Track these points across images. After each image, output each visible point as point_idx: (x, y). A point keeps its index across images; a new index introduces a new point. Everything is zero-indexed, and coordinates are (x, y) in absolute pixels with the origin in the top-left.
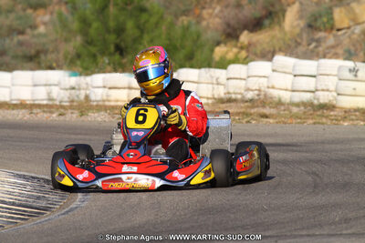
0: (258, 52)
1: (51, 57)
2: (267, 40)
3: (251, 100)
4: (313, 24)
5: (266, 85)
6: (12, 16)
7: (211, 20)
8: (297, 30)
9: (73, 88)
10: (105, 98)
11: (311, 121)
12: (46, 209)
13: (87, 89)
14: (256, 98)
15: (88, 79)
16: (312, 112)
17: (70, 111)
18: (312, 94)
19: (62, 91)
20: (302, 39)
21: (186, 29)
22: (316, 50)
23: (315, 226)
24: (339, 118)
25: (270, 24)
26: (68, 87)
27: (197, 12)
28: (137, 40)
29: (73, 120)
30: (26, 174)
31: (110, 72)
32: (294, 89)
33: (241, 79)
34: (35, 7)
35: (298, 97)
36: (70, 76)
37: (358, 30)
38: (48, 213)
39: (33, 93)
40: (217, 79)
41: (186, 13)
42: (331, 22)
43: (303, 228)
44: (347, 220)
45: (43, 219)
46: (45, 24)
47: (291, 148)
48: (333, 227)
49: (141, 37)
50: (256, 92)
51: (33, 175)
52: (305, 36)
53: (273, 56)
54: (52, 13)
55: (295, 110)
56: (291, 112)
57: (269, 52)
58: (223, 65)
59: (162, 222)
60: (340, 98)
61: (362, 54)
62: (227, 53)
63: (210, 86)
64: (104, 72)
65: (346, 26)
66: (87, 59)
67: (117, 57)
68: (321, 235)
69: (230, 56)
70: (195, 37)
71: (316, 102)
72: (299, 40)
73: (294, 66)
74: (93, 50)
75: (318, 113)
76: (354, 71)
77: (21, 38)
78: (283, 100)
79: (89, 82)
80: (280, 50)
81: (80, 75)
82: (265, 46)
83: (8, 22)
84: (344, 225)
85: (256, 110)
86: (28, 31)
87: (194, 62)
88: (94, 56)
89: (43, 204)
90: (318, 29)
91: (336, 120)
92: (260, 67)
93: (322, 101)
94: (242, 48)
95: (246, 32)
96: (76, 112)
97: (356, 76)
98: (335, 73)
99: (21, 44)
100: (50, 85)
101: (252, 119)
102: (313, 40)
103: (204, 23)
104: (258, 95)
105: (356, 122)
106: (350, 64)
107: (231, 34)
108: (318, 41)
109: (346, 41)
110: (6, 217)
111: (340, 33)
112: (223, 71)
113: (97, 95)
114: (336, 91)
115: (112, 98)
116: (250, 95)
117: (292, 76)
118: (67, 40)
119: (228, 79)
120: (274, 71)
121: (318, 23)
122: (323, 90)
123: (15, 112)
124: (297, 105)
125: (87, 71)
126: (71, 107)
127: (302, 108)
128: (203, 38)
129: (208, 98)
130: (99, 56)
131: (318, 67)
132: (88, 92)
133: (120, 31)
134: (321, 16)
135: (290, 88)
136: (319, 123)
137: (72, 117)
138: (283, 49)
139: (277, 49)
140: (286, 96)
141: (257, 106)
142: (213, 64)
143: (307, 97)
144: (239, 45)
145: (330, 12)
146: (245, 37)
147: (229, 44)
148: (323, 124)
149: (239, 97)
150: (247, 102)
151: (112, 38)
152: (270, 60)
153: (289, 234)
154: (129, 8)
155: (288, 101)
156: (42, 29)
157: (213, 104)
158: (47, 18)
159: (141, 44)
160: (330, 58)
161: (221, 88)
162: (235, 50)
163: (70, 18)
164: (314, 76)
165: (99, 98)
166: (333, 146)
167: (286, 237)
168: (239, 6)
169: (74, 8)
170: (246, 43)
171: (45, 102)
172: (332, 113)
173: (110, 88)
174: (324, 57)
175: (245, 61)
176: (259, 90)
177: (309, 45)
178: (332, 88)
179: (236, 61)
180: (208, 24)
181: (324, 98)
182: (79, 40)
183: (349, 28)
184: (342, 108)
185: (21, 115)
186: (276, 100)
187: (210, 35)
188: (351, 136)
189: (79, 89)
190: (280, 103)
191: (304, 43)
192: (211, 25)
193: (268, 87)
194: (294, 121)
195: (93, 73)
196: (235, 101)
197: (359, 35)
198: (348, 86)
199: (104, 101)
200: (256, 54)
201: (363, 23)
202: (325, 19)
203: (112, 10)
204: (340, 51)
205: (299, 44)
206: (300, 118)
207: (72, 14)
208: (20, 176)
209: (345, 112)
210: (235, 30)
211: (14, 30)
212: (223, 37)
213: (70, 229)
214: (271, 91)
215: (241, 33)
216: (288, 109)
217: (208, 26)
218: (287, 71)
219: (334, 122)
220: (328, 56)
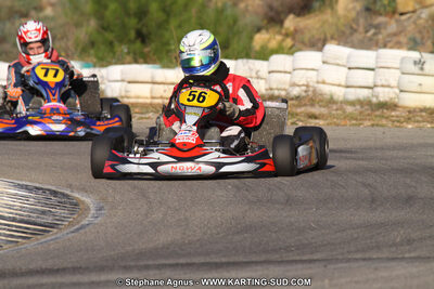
0: (306, 40)
1: (59, 44)
2: (317, 26)
3: (297, 98)
4: (372, 7)
5: (315, 79)
8: (353, 14)
10: (123, 94)
11: (368, 123)
12: (52, 226)
13: (102, 83)
14: (304, 94)
16: (369, 112)
18: (370, 91)
20: (358, 25)
21: (220, 11)
22: (375, 38)
23: (372, 248)
24: (402, 119)
25: (320, 6)
28: (162, 25)
30: (29, 184)
31: (129, 63)
32: (349, 84)
33: (285, 72)
35: (353, 94)
36: (82, 67)
37: (425, 14)
38: (55, 230)
40: (257, 73)
42: (393, 4)
43: (357, 251)
44: (409, 242)
45: (49, 237)
46: (52, 5)
47: (344, 155)
48: (394, 249)
49: (167, 21)
50: (304, 88)
51: (37, 185)
52: (362, 21)
53: (324, 45)
55: (349, 109)
56: (344, 112)
57: (319, 39)
58: (264, 55)
59: (190, 243)
60: (403, 95)
61: (429, 43)
62: (269, 40)
64: (123, 63)
65: (410, 9)
66: (102, 47)
67: (138, 44)
68: (379, 259)
69: (273, 44)
70: (231, 22)
71: (374, 100)
72: (354, 26)
73: (349, 57)
74: (110, 36)
75: (378, 113)
76: (420, 63)
78: (335, 97)
79: (105, 75)
80: (332, 38)
81: (95, 66)
82: (315, 32)
83: (8, 3)
84: (408, 247)
85: (303, 109)
86: (33, 13)
87: (230, 51)
88: (111, 44)
89: (49, 219)
90: (379, 14)
91: (398, 121)
92: (308, 58)
93: (382, 99)
94: (287, 35)
95: (291, 16)
97: (422, 69)
98: (397, 65)
101: (299, 120)
102: (371, 26)
103: (242, 5)
104: (306, 91)
105: (421, 124)
106: (415, 55)
107: (274, 19)
108: (377, 27)
109: (411, 28)
110: (5, 235)
111: (404, 17)
112: (265, 63)
113: (115, 90)
114: (398, 87)
115: (132, 94)
116: (295, 91)
117: (346, 69)
118: (78, 25)
119: (270, 72)
120: (324, 62)
121: (378, 7)
122: (382, 86)
124: (352, 103)
125: (102, 62)
127: (358, 107)
128: (241, 23)
130: (116, 44)
131: (377, 58)
132: (103, 86)
133: (142, 14)
135: (343, 83)
136: (378, 125)
138: (336, 36)
139: (329, 36)
140: (339, 93)
141: (305, 105)
142: (252, 54)
143: (364, 94)
144: (284, 31)
146: (290, 22)
147: (271, 31)
148: (382, 126)
149: (283, 93)
150: (292, 99)
151: (133, 22)
152: (320, 50)
153: (340, 257)
155: (341, 99)
156: (49, 11)
159: (167, 29)
160: (391, 48)
161: (262, 82)
162: (279, 38)
164: (373, 70)
165: (116, 94)
166: (395, 153)
167: (338, 261)
170: (292, 29)
172: (393, 113)
173: (129, 82)
174: (385, 46)
175: (291, 51)
176: (307, 86)
177: (367, 31)
178: (394, 83)
179: (279, 50)
181: (384, 95)
182: (93, 23)
183: (414, 12)
184: (404, 108)
186: (328, 97)
187: (249, 20)
188: (415, 142)
190: (331, 101)
191: (361, 29)
192: (250, 8)
193: (318, 82)
194: (348, 123)
195: (109, 64)
197: (427, 21)
198: (412, 81)
199: (122, 97)
200: (303, 43)
201: (431, 5)
202: (386, 2)
204: (403, 39)
205: (356, 31)
206: (356, 119)
208: (22, 187)
209: (409, 112)
210: (278, 13)
211: (16, 12)
212: (265, 22)
213: (81, 250)
214: (321, 86)
215: (286, 17)
216: (341, 109)
217: (246, 10)
218: (340, 63)
219: (396, 123)
220: (389, 45)
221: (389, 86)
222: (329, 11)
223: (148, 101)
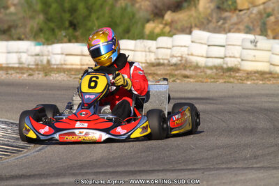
0: (179, 27)
1: (20, 30)
2: (186, 18)
3: (175, 65)
4: (221, 6)
5: (186, 53)
7: (143, 3)
8: (209, 11)
9: (38, 55)
10: (63, 62)
11: (221, 81)
13: (48, 55)
14: (179, 62)
15: (50, 48)
16: (221, 73)
17: (37, 72)
18: (222, 60)
19: (29, 57)
20: (212, 17)
21: (124, 9)
22: (223, 26)
23: (232, 161)
24: (243, 78)
25: (188, 6)
26: (33, 54)
28: (87, 18)
29: (39, 79)
30: (7, 120)
31: (66, 42)
32: (209, 56)
33: (167, 48)
35: (211, 62)
36: (36, 45)
37: (255, 11)
38: (26, 150)
39: (7, 59)
40: (149, 48)
42: (235, 5)
43: (223, 163)
44: (256, 157)
45: (21, 155)
46: (15, 5)
47: (208, 101)
48: (246, 162)
49: (89, 15)
50: (179, 58)
51: (12, 121)
52: (215, 15)
55: (209, 72)
56: (206, 74)
57: (187, 27)
58: (153, 37)
59: (114, 158)
60: (243, 63)
61: (258, 29)
62: (155, 28)
63: (144, 53)
64: (62, 43)
65: (246, 7)
66: (47, 32)
67: (71, 30)
68: (236, 168)
69: (157, 30)
70: (131, 16)
71: (225, 66)
72: (210, 19)
73: (208, 38)
74: (52, 25)
75: (227, 74)
76: (254, 42)
78: (200, 64)
79: (50, 50)
80: (196, 26)
81: (44, 44)
82: (184, 22)
84: (255, 161)
85: (179, 72)
86: (2, 11)
87: (130, 35)
88: (53, 30)
90: (226, 10)
91: (241, 80)
93: (230, 65)
94: (166, 24)
95: (169, 13)
96: (41, 73)
97: (255, 46)
98: (240, 44)
100: (20, 52)
101: (177, 79)
102: (221, 18)
103: (137, 5)
104: (181, 61)
105: (256, 81)
106: (251, 37)
107: (158, 14)
108: (225, 19)
109: (246, 19)
111: (241, 13)
112: (154, 42)
113: (57, 60)
114: (240, 57)
115: (68, 62)
116: (174, 61)
117: (206, 46)
118: (32, 18)
119: (157, 48)
120: (192, 42)
121: (225, 6)
122: (230, 57)
124: (211, 68)
125: (49, 42)
126: (37, 69)
127: (215, 70)
128: (137, 16)
129: (142, 63)
130: (57, 31)
131: (227, 39)
132: (49, 58)
133: (73, 10)
134: (227, 0)
135: (205, 55)
136: (228, 82)
137: (39, 77)
138: (198, 25)
139: (193, 25)
140: (202, 62)
141: (180, 69)
142: (146, 36)
143: (218, 62)
144: (164, 22)
146: (169, 16)
147: (156, 21)
148: (231, 82)
149: (166, 62)
150: (172, 65)
151: (67, 16)
152: (190, 33)
153: (212, 167)
155: (203, 65)
156: (12, 9)
157: (146, 67)
158: (16, 1)
159: (89, 21)
160: (234, 32)
161: (152, 55)
162: (161, 26)
164: (224, 46)
165: (58, 63)
166: (241, 100)
167: (210, 169)
170: (169, 20)
171: (17, 66)
172: (237, 74)
173: (67, 55)
174: (229, 31)
175: (170, 35)
176: (181, 57)
177: (218, 22)
178: (237, 55)
179: (162, 34)
180: (141, 6)
181: (231, 63)
182: (41, 17)
183: (248, 9)
184: (245, 71)
186: (195, 64)
187: (142, 14)
188: (254, 92)
189: (43, 55)
190: (197, 67)
191: (214, 20)
192: (143, 7)
193: (188, 55)
194: (209, 80)
195: (53, 43)
196: (163, 65)
197: (256, 15)
198: (249, 54)
199: (62, 65)
200: (176, 29)
201: (259, 5)
202: (230, 2)
204: (241, 27)
205: (210, 21)
206: (214, 78)
209: (248, 74)
210: (161, 10)
212: (152, 16)
213: (43, 163)
214: (190, 57)
215: (166, 12)
216: (204, 71)
217: (140, 8)
218: (203, 42)
220: (232, 30)
221: (234, 57)
222: (193, 8)
223: (79, 67)
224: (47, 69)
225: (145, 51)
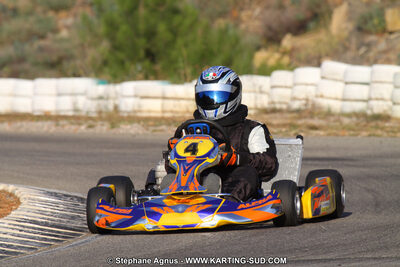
0: (303, 57)
2: (313, 45)
3: (298, 111)
4: (363, 26)
5: (314, 94)
6: (32, 19)
7: (251, 23)
8: (345, 34)
9: (101, 98)
10: (136, 108)
11: (364, 133)
13: (116, 98)
14: (303, 108)
15: (118, 87)
16: (364, 123)
17: (100, 123)
18: (365, 104)
19: (89, 102)
20: (350, 43)
21: (224, 32)
22: (367, 55)
23: (381, 248)
24: (396, 130)
25: (316, 27)
26: (95, 96)
27: (235, 13)
28: (170, 44)
29: (103, 132)
30: (57, 191)
31: (140, 79)
32: (347, 97)
33: (286, 87)
34: (57, 9)
35: (349, 107)
36: (99, 83)
38: (84, 234)
39: (57, 104)
40: (260, 88)
41: (223, 14)
42: (383, 24)
45: (79, 240)
46: (68, 27)
49: (174, 41)
50: (304, 102)
51: (65, 193)
52: (354, 40)
54: (75, 16)
55: (346, 121)
56: (341, 123)
57: (314, 57)
58: (266, 71)
59: (211, 244)
60: (396, 107)
62: (268, 59)
63: (252, 95)
65: (398, 28)
67: (147, 63)
68: (387, 258)
69: (272, 62)
70: (234, 42)
71: (369, 112)
72: (347, 44)
73: (346, 73)
74: (121, 55)
75: (373, 124)
77: (42, 43)
78: (333, 110)
79: (119, 91)
80: (327, 55)
81: (109, 82)
82: (310, 51)
83: (27, 26)
85: (303, 121)
86: (50, 35)
88: (122, 63)
90: (369, 32)
91: (393, 132)
92: (307, 74)
93: (376, 111)
94: (284, 53)
95: (288, 36)
96: (106, 123)
98: (391, 80)
99: (41, 49)
100: (76, 95)
101: (301, 131)
102: (362, 44)
103: (243, 26)
104: (306, 105)
107: (272, 38)
108: (369, 45)
110: (39, 239)
111: (393, 37)
112: (267, 79)
113: (128, 105)
114: (392, 100)
115: (145, 108)
116: (296, 105)
117: (342, 85)
119: (272, 87)
120: (323, 78)
121: (369, 26)
122: (377, 99)
123: (40, 124)
124: (349, 115)
125: (117, 79)
126: (100, 118)
127: (355, 119)
128: (243, 42)
130: (128, 64)
131: (372, 73)
132: (117, 102)
133: (151, 34)
134: (371, 18)
135: (340, 97)
136: (374, 135)
137: (102, 129)
138: (330, 54)
139: (323, 54)
140: (336, 106)
141: (305, 117)
142: (254, 70)
143: (359, 107)
144: (281, 50)
145: (381, 14)
146: (288, 41)
147: (270, 49)
148: (379, 136)
149: (284, 107)
150: (293, 112)
151: (142, 42)
152: (319, 65)
153: (352, 257)
154: (162, 9)
155: (338, 111)
156: (64, 33)
158: (70, 21)
159: (174, 48)
160: (382, 63)
161: (265, 97)
162: (277, 56)
163: (95, 21)
164: (368, 84)
165: (130, 108)
166: (393, 161)
167: (350, 260)
168: (281, 7)
169: (101, 10)
170: (289, 47)
171: (71, 114)
172: (387, 124)
173: (142, 98)
174: (376, 62)
175: (291, 67)
176: (307, 100)
178: (387, 96)
179: (279, 67)
180: (247, 27)
181: (378, 107)
182: (105, 45)
184: (398, 119)
185: (45, 128)
186: (325, 110)
187: (249, 39)
189: (108, 98)
190: (329, 114)
191: (353, 46)
192: (251, 29)
193: (317, 96)
194: (347, 133)
195: (123, 80)
196: (280, 111)
199: (135, 112)
200: (300, 60)
202: (376, 21)
203: (142, 12)
204: (392, 56)
205: (348, 49)
206: (353, 130)
207: (98, 17)
208: (51, 194)
210: (276, 33)
211: (35, 34)
212: (264, 41)
213: (110, 252)
214: (320, 100)
215: (283, 36)
216: (338, 120)
217: (247, 30)
218: (337, 78)
219: (391, 134)
220: (380, 61)
221: (382, 99)
222: (323, 30)
223: (159, 115)
224: (114, 117)
225: (255, 92)
